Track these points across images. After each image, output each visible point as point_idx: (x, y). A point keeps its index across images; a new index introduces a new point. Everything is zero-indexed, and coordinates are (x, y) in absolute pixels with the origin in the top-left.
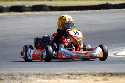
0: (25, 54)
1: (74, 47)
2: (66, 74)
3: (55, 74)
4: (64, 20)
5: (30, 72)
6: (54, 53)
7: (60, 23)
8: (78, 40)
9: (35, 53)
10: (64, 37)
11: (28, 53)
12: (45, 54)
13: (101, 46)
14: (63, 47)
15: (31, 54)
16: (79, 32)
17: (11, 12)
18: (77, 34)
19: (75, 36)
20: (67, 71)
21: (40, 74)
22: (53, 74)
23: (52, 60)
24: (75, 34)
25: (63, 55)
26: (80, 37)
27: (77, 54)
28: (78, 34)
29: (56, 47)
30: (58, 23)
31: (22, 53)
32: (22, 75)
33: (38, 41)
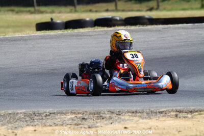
0: (66, 85)
1: (132, 76)
2: (173, 111)
3: (158, 111)
4: (118, 37)
5: (123, 108)
6: (106, 83)
7: (114, 42)
8: (137, 66)
9: (79, 84)
10: (118, 61)
11: (70, 85)
12: (92, 86)
13: (169, 74)
14: (118, 75)
15: (74, 86)
16: (139, 55)
17: (96, 27)
18: (135, 57)
19: (133, 61)
20: (175, 107)
21: (136, 112)
22: (155, 111)
23: (102, 94)
24: (134, 57)
25: (117, 86)
26: (140, 61)
27: (135, 85)
28: (138, 57)
29: (108, 76)
30: (111, 42)
31: (62, 83)
32: (113, 113)
33: (84, 68)
